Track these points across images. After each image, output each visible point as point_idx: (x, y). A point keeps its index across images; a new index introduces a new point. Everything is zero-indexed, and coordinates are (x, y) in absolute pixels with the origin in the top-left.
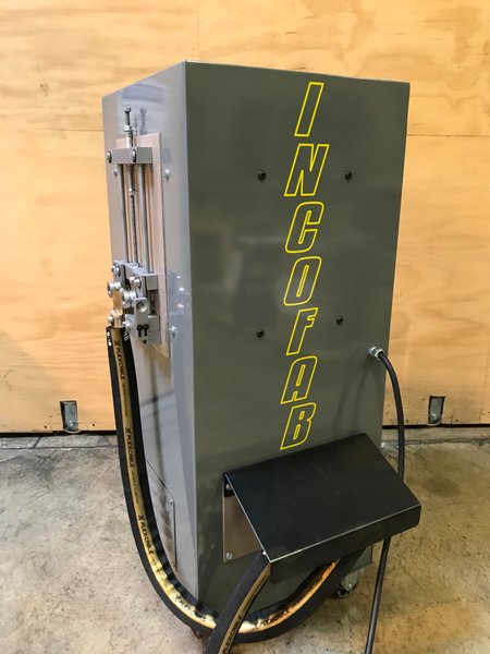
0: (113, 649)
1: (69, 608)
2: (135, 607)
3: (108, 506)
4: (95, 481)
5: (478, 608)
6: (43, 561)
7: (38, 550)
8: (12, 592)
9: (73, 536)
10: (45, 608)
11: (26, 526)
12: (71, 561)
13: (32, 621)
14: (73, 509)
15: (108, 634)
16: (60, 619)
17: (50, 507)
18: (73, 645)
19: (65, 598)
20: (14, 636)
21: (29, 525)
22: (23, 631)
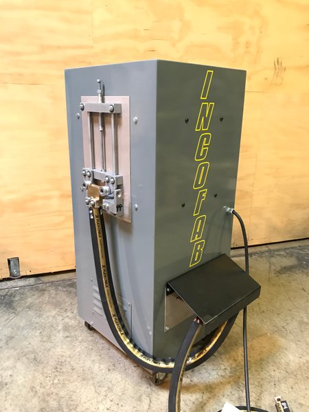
0: (99, 394)
1: (62, 378)
2: (102, 370)
3: (60, 318)
4: (44, 305)
5: (276, 336)
6: (33, 356)
7: (26, 350)
8: (21, 377)
9: (45, 339)
10: (48, 382)
11: (11, 338)
12: (51, 353)
13: (42, 390)
14: (37, 323)
15: (92, 387)
16: (60, 386)
17: (22, 324)
18: (74, 397)
19: (57, 374)
20: (35, 401)
21: (13, 337)
22: (39, 397)
